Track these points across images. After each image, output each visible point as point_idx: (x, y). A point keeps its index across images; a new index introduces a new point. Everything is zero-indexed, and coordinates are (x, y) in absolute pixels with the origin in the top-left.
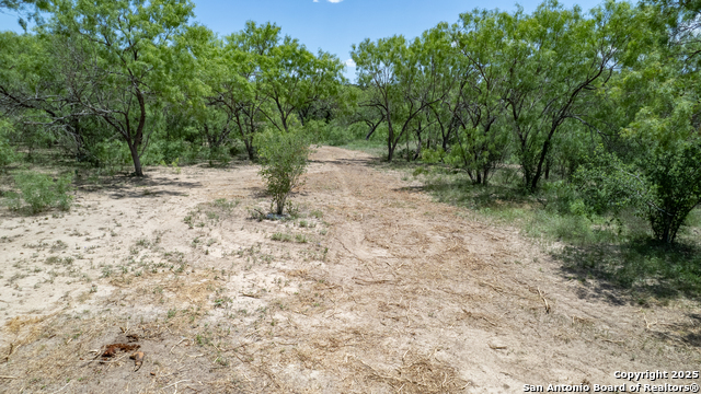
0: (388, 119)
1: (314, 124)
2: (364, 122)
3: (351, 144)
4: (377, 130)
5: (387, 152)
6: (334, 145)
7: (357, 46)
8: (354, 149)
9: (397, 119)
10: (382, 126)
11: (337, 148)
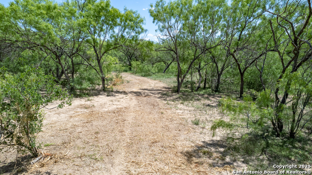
0: (177, 61)
1: (134, 63)
2: (163, 63)
3: (154, 76)
4: (170, 67)
5: (176, 84)
6: (144, 76)
7: (154, 5)
8: (155, 80)
9: (184, 60)
10: (173, 64)
11: (145, 79)
